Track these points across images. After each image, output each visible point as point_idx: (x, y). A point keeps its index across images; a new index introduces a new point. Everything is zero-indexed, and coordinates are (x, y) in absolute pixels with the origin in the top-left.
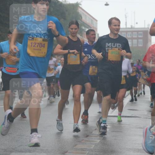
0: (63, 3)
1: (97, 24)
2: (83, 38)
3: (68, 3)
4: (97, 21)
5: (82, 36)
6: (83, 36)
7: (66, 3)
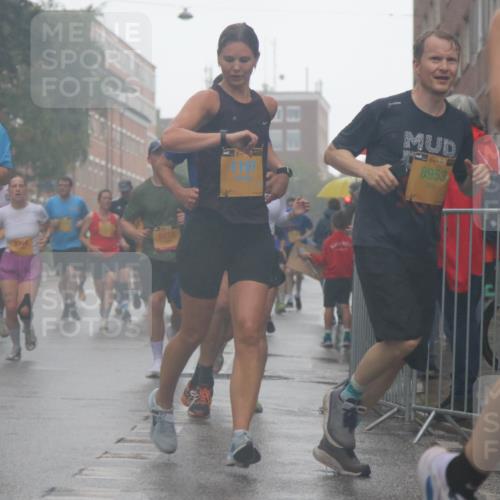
0: (43, 8)
1: (153, 77)
2: (109, 123)
3: (60, 8)
4: (153, 68)
5: (106, 117)
6: (109, 116)
7: (52, 9)
